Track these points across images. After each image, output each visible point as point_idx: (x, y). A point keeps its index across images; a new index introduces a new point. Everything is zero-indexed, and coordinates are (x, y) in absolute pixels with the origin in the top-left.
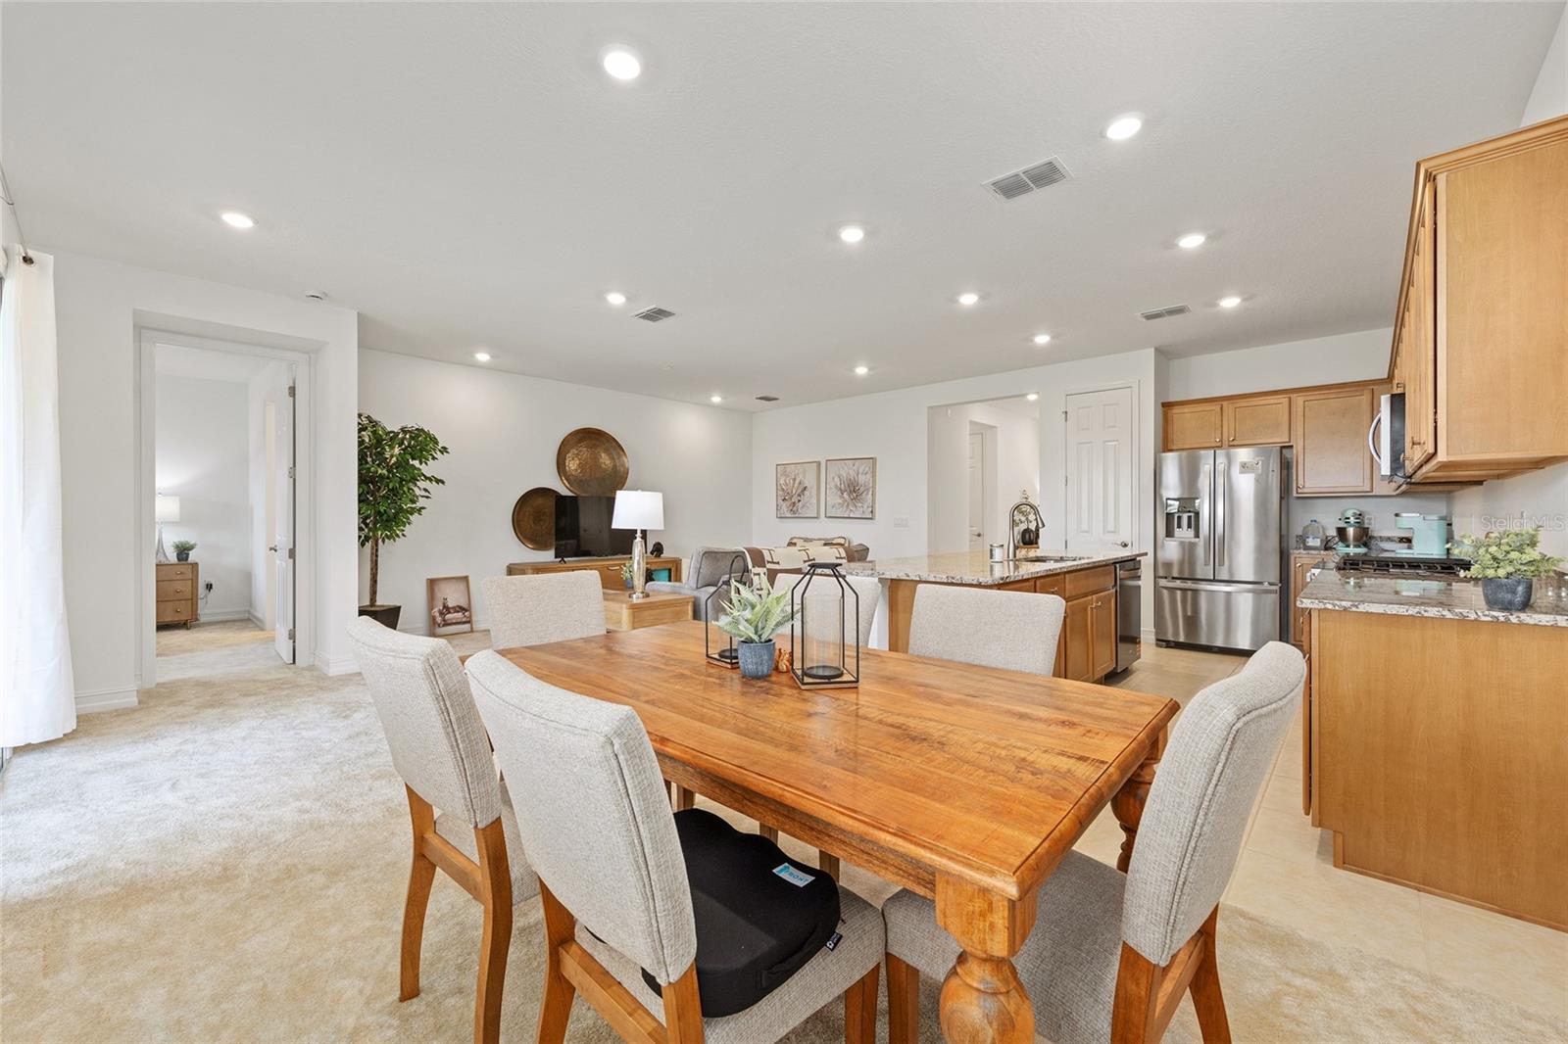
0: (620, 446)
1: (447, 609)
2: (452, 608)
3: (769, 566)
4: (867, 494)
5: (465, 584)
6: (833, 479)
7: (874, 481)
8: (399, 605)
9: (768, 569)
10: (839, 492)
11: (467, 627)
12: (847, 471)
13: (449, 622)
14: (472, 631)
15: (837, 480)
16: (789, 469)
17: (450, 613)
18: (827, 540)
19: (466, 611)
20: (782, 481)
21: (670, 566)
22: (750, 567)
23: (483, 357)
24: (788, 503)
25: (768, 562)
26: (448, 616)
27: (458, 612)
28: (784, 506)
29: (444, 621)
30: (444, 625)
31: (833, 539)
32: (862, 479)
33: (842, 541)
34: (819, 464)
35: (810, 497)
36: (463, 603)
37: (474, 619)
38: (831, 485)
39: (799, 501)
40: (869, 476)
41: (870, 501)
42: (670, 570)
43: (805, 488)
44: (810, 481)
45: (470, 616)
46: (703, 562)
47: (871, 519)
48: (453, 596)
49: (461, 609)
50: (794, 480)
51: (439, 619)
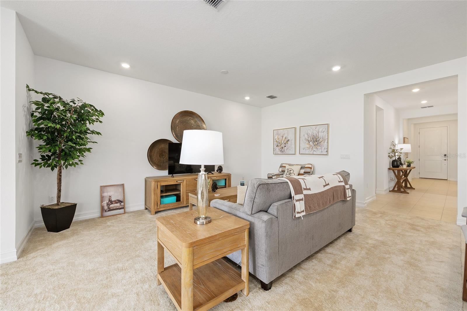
0: (202, 120)
1: (111, 202)
2: (114, 201)
3: (305, 192)
4: (324, 142)
5: (122, 188)
6: (304, 135)
7: (328, 136)
8: (76, 203)
9: (305, 195)
10: (307, 142)
11: (122, 211)
12: (312, 131)
13: (111, 209)
14: (125, 213)
15: (306, 136)
16: (280, 132)
17: (112, 204)
18: (303, 165)
19: (122, 202)
20: (276, 137)
21: (225, 177)
22: (293, 194)
23: (126, 66)
24: (279, 147)
25: (305, 189)
26: (112, 206)
27: (117, 203)
28: (277, 149)
29: (109, 208)
30: (109, 211)
31: (305, 165)
32: (321, 135)
33: (310, 166)
34: (295, 128)
35: (291, 144)
36: (121, 198)
37: (126, 206)
38: (303, 138)
39: (285, 146)
40: (325, 133)
41: (326, 146)
42: (226, 179)
43: (288, 140)
44: (291, 137)
45: (124, 205)
46: (258, 192)
47: (327, 155)
48: (115, 195)
49: (120, 201)
50: (283, 137)
51: (106, 208)
